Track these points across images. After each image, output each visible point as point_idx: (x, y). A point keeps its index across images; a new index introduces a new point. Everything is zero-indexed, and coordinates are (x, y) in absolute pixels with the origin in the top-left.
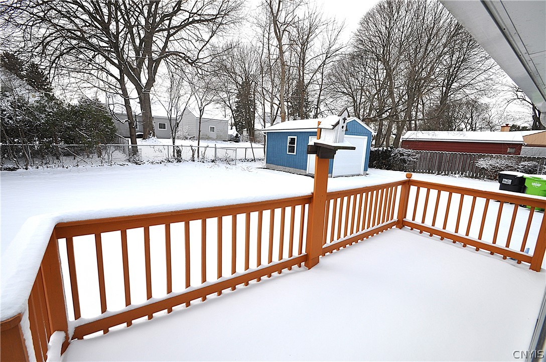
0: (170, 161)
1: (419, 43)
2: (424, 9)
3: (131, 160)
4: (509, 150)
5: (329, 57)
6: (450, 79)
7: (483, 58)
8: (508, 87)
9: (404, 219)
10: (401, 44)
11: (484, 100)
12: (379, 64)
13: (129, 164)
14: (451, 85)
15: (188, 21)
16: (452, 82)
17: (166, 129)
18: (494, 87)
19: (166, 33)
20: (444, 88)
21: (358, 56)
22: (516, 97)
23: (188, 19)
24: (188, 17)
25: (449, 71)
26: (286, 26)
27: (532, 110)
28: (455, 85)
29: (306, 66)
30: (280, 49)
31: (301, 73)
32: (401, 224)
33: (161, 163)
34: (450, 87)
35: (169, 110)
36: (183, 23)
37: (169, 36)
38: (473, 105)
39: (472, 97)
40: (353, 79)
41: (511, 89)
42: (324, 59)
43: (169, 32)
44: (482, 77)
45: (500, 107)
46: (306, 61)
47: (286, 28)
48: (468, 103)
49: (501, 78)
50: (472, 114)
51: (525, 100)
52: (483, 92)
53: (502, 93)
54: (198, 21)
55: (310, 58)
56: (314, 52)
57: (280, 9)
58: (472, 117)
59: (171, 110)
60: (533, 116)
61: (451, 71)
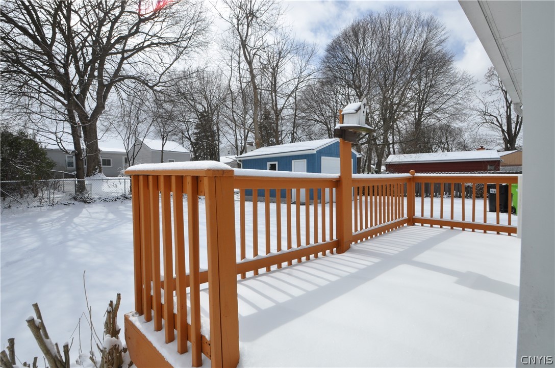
0: (127, 198)
1: (388, 70)
2: (388, 38)
3: (78, 198)
4: (489, 167)
5: (302, 81)
6: (421, 104)
7: (449, 84)
8: (476, 112)
9: (414, 217)
10: (370, 71)
11: (456, 125)
12: (350, 90)
13: (76, 203)
14: (423, 110)
15: (143, 44)
16: (424, 108)
17: (111, 166)
18: (464, 112)
19: (120, 56)
20: (417, 113)
21: (327, 82)
22: (485, 121)
23: (143, 43)
24: (143, 41)
25: (419, 96)
26: (256, 50)
27: (501, 133)
28: (427, 110)
29: (278, 90)
30: (251, 72)
31: (274, 98)
32: (412, 221)
33: (116, 200)
34: (422, 112)
35: (127, 137)
36: (137, 47)
37: (123, 59)
38: (447, 130)
39: (445, 122)
40: (324, 106)
41: (479, 113)
42: (297, 83)
43: (123, 55)
44: (452, 102)
45: (472, 131)
46: (278, 85)
47: (256, 52)
48: (441, 128)
49: (468, 103)
50: (447, 139)
51: (493, 123)
52: (454, 116)
53: (471, 117)
54: (157, 44)
55: (281, 83)
56: (286, 77)
57: (249, 34)
58: (447, 142)
59: (129, 138)
60: (503, 138)
61: (421, 97)
